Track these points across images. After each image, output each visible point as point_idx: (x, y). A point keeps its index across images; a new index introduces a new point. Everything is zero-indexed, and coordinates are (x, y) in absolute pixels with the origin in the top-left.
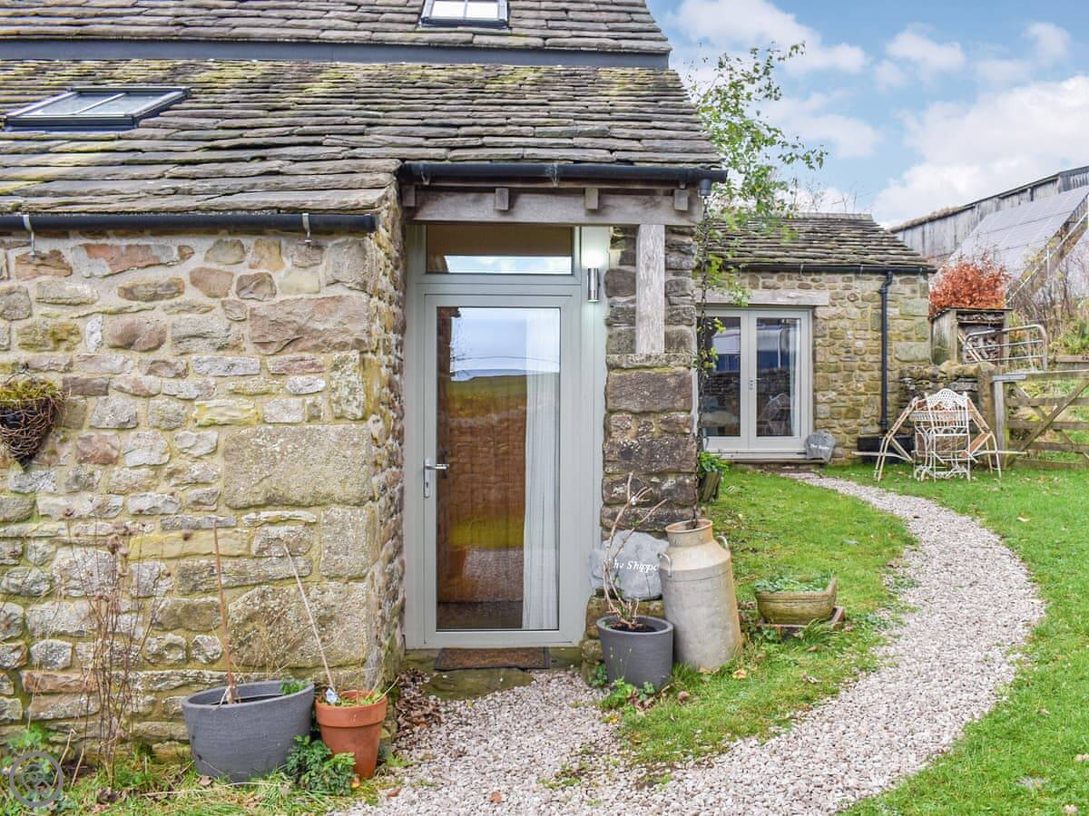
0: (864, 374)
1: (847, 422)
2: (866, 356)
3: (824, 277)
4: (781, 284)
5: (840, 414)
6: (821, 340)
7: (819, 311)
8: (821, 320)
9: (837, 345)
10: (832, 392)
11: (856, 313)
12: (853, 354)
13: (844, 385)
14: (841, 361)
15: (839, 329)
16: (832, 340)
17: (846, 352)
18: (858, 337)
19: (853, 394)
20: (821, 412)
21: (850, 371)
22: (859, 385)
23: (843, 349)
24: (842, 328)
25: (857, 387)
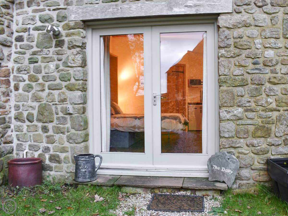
0: (275, 88)
1: (255, 141)
2: (278, 67)
5: (247, 132)
6: (225, 51)
7: (222, 19)
8: (225, 29)
9: (243, 55)
10: (237, 108)
11: (265, 19)
12: (262, 65)
13: (252, 100)
14: (248, 73)
15: (245, 38)
16: (237, 51)
17: (254, 64)
18: (268, 46)
19: (263, 110)
20: (226, 130)
21: (258, 85)
22: (269, 100)
23: (250, 60)
24: (248, 37)
25: (267, 102)
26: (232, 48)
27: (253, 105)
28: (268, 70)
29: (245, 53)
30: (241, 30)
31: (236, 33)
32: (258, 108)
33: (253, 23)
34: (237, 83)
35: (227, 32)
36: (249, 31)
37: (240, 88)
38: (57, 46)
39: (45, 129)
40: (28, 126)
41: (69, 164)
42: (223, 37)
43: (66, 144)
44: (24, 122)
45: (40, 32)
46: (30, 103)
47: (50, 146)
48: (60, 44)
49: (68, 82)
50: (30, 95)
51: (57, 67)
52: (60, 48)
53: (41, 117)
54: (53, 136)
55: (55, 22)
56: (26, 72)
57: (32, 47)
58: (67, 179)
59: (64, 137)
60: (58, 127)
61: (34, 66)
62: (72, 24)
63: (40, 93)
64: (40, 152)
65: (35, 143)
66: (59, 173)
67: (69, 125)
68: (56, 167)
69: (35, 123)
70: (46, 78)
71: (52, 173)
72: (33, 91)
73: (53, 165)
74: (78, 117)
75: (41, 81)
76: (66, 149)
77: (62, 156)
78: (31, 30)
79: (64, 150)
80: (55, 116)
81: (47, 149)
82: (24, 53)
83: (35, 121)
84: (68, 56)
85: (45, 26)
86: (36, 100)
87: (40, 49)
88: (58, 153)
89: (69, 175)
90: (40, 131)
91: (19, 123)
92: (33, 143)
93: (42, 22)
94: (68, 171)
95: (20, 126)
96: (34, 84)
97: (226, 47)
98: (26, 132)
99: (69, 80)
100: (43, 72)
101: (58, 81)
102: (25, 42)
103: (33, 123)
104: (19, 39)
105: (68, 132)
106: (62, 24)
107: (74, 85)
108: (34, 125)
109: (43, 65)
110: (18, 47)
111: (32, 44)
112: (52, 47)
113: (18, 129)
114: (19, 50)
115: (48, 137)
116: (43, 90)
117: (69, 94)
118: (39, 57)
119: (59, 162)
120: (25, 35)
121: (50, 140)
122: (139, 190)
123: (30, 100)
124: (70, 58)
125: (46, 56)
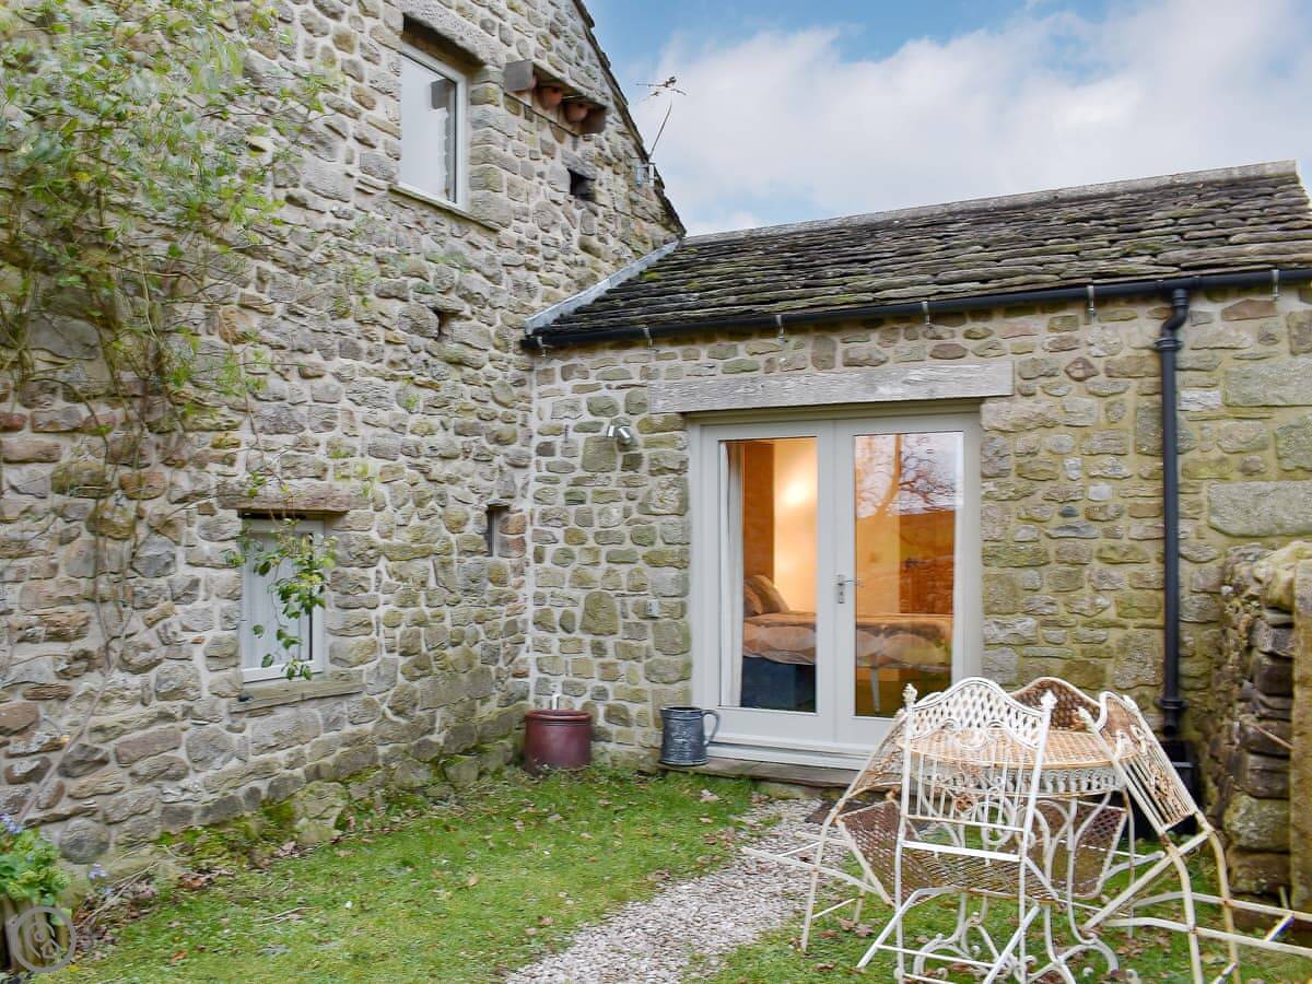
0: (1115, 572)
2: (1123, 523)
3: (999, 326)
4: (889, 352)
6: (995, 486)
7: (990, 411)
8: (994, 434)
9: (1039, 497)
10: (1023, 617)
11: (1090, 409)
12: (1082, 517)
13: (1060, 599)
14: (1049, 536)
15: (1043, 454)
16: (1023, 485)
17: (1065, 515)
18: (1098, 472)
19: (1084, 625)
20: (996, 668)
21: (1073, 564)
22: (1101, 601)
23: (1056, 507)
24: (1050, 451)
25: (1093, 605)
26: (1012, 478)
27: (1062, 611)
28: (1097, 529)
29: (1042, 489)
30: (1033, 436)
31: (1020, 443)
32: (1072, 620)
33: (1061, 418)
34: (1022, 560)
35: (1000, 441)
36: (1051, 439)
37: (1031, 572)
38: (625, 467)
39: (598, 649)
40: (561, 640)
41: (648, 729)
42: (989, 454)
43: (644, 684)
44: (553, 630)
45: (590, 434)
46: (567, 591)
47: (607, 685)
48: (632, 463)
49: (649, 549)
50: (568, 572)
51: (627, 513)
52: (632, 473)
53: (591, 623)
54: (615, 664)
55: (622, 414)
56: (560, 522)
57: (572, 468)
58: (642, 761)
59: (639, 668)
60: (626, 646)
61: (577, 511)
62: (658, 420)
63: (590, 569)
64: (586, 698)
65: (577, 680)
66: (626, 748)
67: (649, 642)
68: (619, 734)
69: (578, 634)
70: (604, 537)
71: (611, 747)
72: (574, 565)
73: (614, 729)
74: (669, 624)
75: (591, 543)
76: (643, 695)
77: (634, 709)
78: (570, 430)
79: (637, 697)
80: (621, 621)
81: (601, 694)
82: (556, 482)
83: (578, 631)
84: (649, 493)
85: (601, 424)
86: (581, 584)
87: (589, 474)
88: (624, 703)
89: (646, 752)
90: (588, 653)
91: (543, 634)
92: (571, 678)
93: (593, 414)
94: (647, 744)
95: (546, 640)
96: (576, 549)
97: (998, 476)
98: (558, 654)
99: (652, 543)
100: (596, 523)
101: (628, 545)
102: (558, 458)
103: (573, 635)
104: (545, 450)
105: (648, 657)
106: (636, 419)
107: (661, 554)
108: (574, 639)
109: (596, 508)
110: (543, 468)
111: (571, 461)
112: (614, 470)
113: (541, 647)
114: (545, 473)
115: (604, 666)
116: (596, 564)
117: (650, 573)
118: (588, 491)
119: (626, 723)
120: (558, 441)
121: (609, 673)
122: (796, 792)
123: (567, 585)
124: (654, 494)
125: (604, 489)
